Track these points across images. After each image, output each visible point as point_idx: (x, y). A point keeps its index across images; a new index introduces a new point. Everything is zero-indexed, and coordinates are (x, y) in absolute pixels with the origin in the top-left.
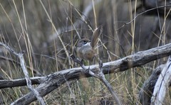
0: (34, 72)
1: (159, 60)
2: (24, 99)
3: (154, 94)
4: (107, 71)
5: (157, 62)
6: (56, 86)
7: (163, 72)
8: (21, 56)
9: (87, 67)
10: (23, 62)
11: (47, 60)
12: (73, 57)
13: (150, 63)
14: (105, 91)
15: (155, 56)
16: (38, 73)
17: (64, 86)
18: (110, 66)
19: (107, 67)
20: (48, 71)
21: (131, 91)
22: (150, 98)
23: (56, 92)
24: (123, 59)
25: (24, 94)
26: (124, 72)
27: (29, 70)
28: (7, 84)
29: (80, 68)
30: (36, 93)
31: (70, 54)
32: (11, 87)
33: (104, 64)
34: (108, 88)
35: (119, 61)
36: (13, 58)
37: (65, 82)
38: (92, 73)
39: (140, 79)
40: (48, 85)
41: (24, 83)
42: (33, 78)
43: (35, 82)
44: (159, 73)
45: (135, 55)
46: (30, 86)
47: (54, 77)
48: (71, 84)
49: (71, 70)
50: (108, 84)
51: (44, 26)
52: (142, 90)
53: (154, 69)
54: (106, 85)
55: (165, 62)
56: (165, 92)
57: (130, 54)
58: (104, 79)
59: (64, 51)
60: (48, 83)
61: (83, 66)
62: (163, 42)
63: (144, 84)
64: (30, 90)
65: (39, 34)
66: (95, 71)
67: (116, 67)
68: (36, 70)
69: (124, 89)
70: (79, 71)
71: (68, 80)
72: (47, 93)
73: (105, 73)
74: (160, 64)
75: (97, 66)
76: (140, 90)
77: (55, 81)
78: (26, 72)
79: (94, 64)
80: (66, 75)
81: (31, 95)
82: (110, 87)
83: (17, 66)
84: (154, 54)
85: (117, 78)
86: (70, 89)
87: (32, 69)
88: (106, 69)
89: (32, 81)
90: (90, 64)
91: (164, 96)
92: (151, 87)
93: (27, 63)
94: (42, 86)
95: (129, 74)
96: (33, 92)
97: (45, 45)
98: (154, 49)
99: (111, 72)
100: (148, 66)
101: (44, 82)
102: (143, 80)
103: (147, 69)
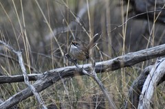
0: (31, 69)
1: (147, 61)
2: (21, 94)
3: (143, 92)
4: (100, 70)
5: (145, 63)
6: (51, 83)
7: (151, 73)
8: (19, 54)
9: (81, 66)
10: (21, 60)
11: (43, 59)
12: (68, 56)
13: (139, 64)
14: (97, 89)
15: (144, 57)
16: (35, 70)
17: (59, 83)
18: (103, 66)
19: (100, 66)
20: (44, 69)
21: (121, 89)
22: (139, 96)
23: (51, 88)
24: (115, 59)
25: (21, 89)
26: (114, 71)
27: (26, 67)
28: (6, 80)
29: (75, 67)
30: (33, 88)
31: (65, 53)
32: (10, 83)
33: (97, 64)
34: (100, 86)
35: (111, 61)
36: (12, 55)
37: (60, 79)
38: (86, 72)
39: (130, 78)
40: (44, 82)
41: (21, 80)
42: (30, 75)
43: (32, 79)
44: (147, 73)
45: (125, 56)
46: (27, 82)
47: (50, 75)
48: (65, 82)
49: (66, 69)
50: (100, 82)
51: (41, 27)
52: (131, 88)
53: (142, 70)
54: (98, 83)
55: (153, 64)
56: (152, 91)
57: (121, 55)
58: (97, 77)
59: (59, 51)
60: (44, 80)
61: (77, 65)
62: (152, 44)
63: (133, 84)
64: (27, 86)
65: (36, 34)
66: (88, 69)
67: (108, 67)
68: (33, 68)
69: (115, 88)
70: (73, 70)
71: (63, 77)
72: (43, 89)
73: (97, 71)
74: (148, 65)
75: (90, 65)
76: (129, 88)
77: (51, 78)
78: (24, 69)
79: (88, 63)
80: (61, 72)
81: (27, 91)
82: (102, 85)
83: (15, 63)
84: (143, 55)
85: (108, 77)
86: (64, 86)
87: (29, 66)
88: (99, 68)
89: (29, 77)
90: (84, 64)
91: (152, 95)
92: (140, 86)
93: (25, 61)
94: (38, 82)
95: (120, 74)
96: (30, 87)
97: (41, 44)
98: (144, 51)
99: (103, 71)
100: (137, 66)
101: (40, 79)
102: (132, 79)
103: (137, 70)
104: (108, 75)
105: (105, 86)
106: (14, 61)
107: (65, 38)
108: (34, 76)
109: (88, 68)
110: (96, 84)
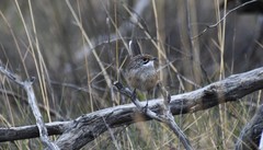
0: (52, 114)
3: (262, 146)
4: (181, 110)
6: (90, 137)
8: (28, 86)
9: (143, 104)
10: (32, 96)
11: (73, 94)
12: (119, 86)
13: (251, 96)
16: (58, 115)
17: (104, 137)
18: (185, 101)
19: (179, 102)
20: (75, 113)
21: (220, 144)
24: (206, 88)
26: (207, 111)
27: (42, 110)
28: (6, 136)
29: (132, 105)
31: (113, 82)
32: (12, 141)
33: (174, 98)
34: (181, 139)
35: (199, 92)
36: (15, 90)
37: (106, 129)
38: (153, 114)
39: (235, 122)
40: (76, 136)
41: (34, 134)
42: (50, 124)
43: (54, 132)
45: (226, 81)
46: (45, 138)
47: (86, 122)
48: (116, 134)
49: (116, 109)
50: (181, 132)
51: (66, 35)
52: (240, 141)
53: (259, 106)
54: (177, 135)
57: (218, 80)
58: (174, 124)
59: (102, 77)
60: (76, 133)
61: (137, 101)
63: (243, 131)
64: (45, 144)
65: (58, 49)
66: (158, 109)
67: (195, 103)
68: (54, 112)
69: (209, 142)
70: (130, 111)
71: (112, 126)
73: (175, 112)
75: (160, 101)
76: (235, 141)
77: (88, 129)
78: (37, 114)
79: (156, 97)
80: (108, 117)
82: (184, 136)
83: (21, 103)
84: (258, 78)
85: (196, 122)
86: (115, 142)
87: (47, 108)
88: (177, 106)
89: (49, 128)
90: (149, 99)
93: (39, 99)
94: (65, 137)
95: (216, 114)
96: (50, 147)
97: (68, 68)
98: (259, 70)
99: (185, 111)
100: (248, 100)
101: (69, 130)
102: (241, 124)
103: (247, 106)
104: (195, 119)
105: (191, 139)
106: (19, 99)
107: (111, 52)
108: (57, 127)
109: (158, 106)
110: (174, 136)
